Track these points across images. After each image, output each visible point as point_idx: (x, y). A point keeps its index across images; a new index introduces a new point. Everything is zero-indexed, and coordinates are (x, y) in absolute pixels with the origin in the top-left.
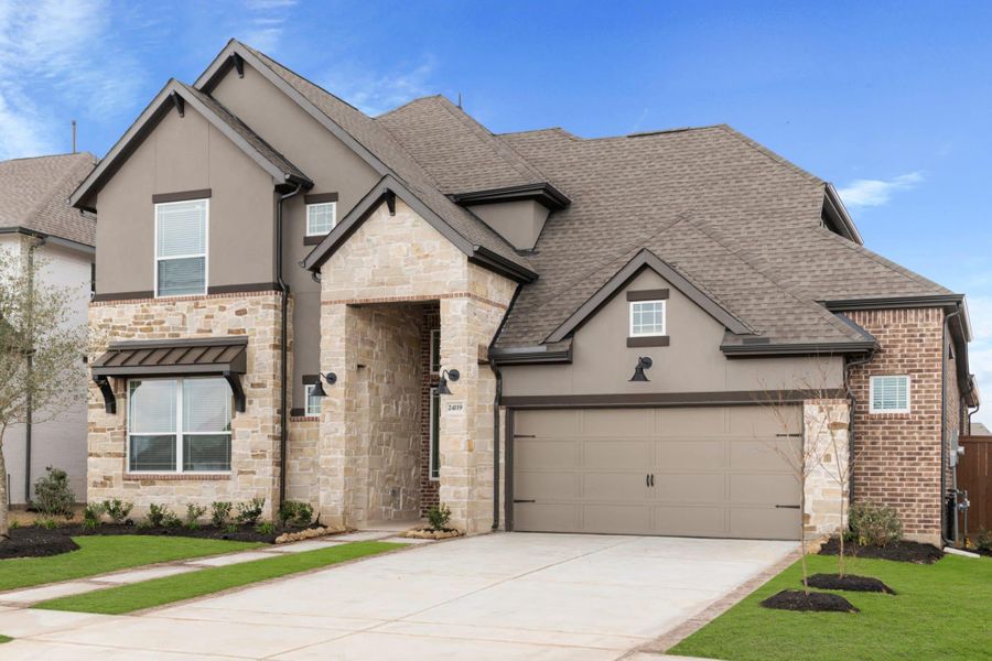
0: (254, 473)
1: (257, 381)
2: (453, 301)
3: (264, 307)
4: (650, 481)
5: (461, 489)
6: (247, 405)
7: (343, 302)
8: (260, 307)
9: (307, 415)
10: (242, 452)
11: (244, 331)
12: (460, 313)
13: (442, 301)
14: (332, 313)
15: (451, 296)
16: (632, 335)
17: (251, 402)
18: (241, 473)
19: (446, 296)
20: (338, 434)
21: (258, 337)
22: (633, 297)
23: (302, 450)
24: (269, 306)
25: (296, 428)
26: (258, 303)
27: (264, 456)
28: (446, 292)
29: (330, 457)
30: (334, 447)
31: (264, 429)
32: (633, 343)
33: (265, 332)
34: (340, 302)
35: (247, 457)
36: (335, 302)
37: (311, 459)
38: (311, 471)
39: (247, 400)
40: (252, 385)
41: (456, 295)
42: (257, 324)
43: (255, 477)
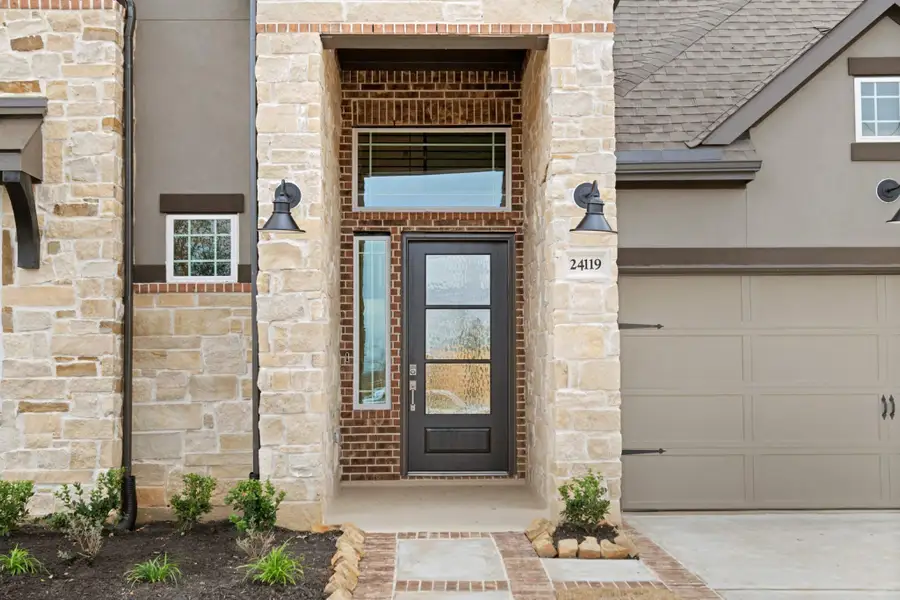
0: (64, 408)
1: (69, 199)
2: (582, 40)
3: (88, 34)
4: (888, 408)
5: (607, 437)
6: (44, 254)
7: (314, 28)
8: (78, 36)
9: (171, 278)
10: (31, 361)
11: (35, 86)
12: (597, 65)
13: (554, 39)
14: (282, 51)
15: (577, 29)
16: (860, 138)
17: (54, 248)
18: (26, 408)
19: (564, 29)
20: (306, 320)
21: (72, 101)
22: (858, 68)
23: (163, 355)
24: (103, 35)
25: (151, 308)
26: (73, 26)
27: (92, 370)
28: (564, 20)
29: (286, 370)
30: (293, 348)
31: (90, 308)
32: (862, 153)
33: (92, 91)
34: (305, 28)
35: (46, 371)
36: (294, 29)
37: (188, 374)
38: (188, 400)
39: (44, 243)
40: (57, 209)
41: (589, 28)
42: (67, 72)
43: (66, 417)
